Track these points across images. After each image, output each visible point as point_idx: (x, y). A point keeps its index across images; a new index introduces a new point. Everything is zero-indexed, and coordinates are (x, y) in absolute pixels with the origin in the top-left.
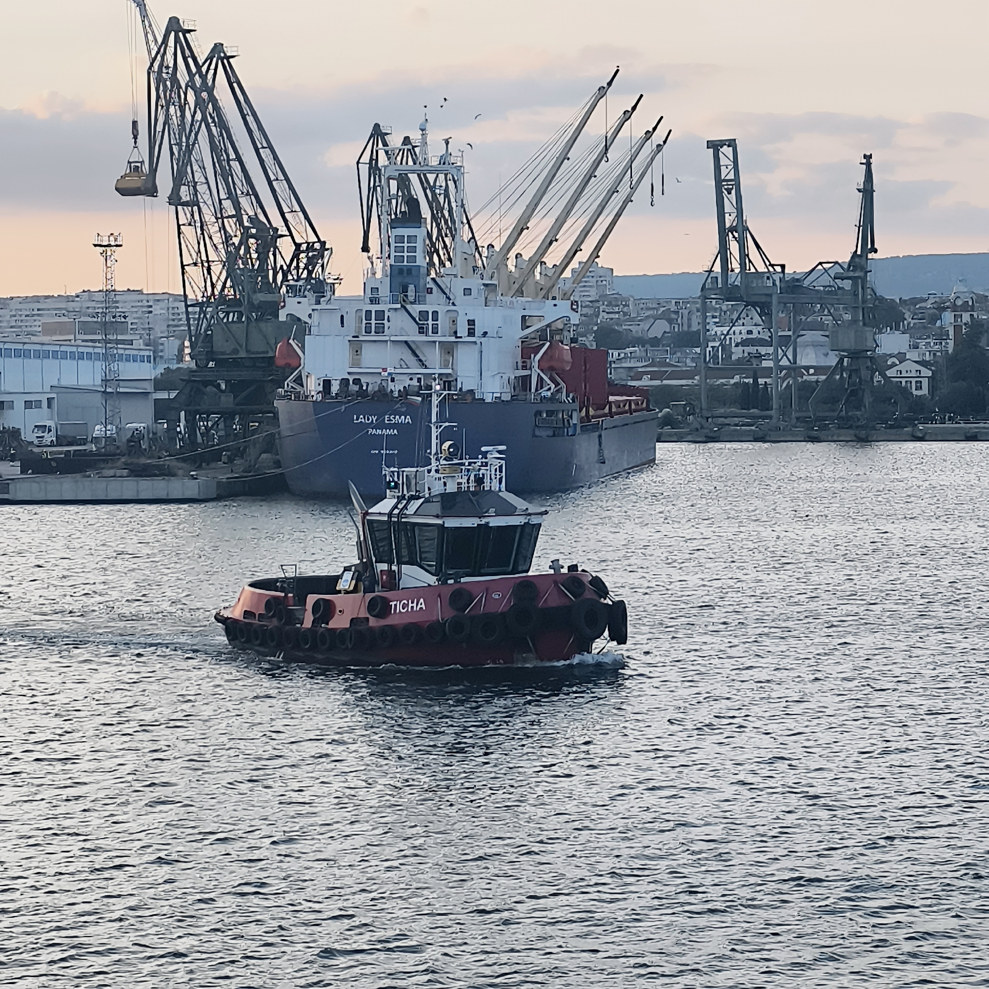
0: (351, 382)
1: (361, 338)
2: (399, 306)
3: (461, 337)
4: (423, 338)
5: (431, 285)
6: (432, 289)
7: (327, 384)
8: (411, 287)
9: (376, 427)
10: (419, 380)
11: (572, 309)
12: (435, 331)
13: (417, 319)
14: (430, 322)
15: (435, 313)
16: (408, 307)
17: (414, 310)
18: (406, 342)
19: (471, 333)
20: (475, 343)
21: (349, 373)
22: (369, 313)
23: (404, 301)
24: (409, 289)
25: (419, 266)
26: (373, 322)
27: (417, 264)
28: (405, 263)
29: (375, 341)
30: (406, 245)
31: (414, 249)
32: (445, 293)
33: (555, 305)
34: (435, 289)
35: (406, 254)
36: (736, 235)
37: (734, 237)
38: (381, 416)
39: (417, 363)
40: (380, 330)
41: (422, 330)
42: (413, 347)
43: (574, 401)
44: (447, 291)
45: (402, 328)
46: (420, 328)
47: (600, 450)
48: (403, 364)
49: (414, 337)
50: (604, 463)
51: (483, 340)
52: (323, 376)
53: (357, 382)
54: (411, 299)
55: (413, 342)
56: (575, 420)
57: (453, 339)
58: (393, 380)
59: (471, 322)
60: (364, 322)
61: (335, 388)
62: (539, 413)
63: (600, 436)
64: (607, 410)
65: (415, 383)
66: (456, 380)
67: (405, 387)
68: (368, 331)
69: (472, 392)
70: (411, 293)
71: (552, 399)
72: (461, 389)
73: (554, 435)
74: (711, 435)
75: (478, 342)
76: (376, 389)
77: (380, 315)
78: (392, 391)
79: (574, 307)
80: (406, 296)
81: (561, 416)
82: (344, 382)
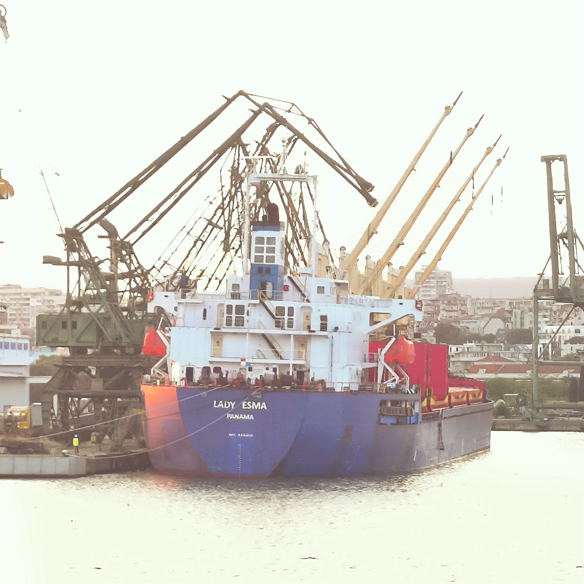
0: (212, 370)
1: (223, 330)
2: (258, 301)
3: (314, 331)
4: (279, 331)
5: (287, 283)
6: (287, 286)
7: (190, 371)
8: (269, 285)
9: (233, 412)
10: (275, 370)
11: (417, 308)
12: (290, 325)
13: (274, 314)
14: (286, 317)
15: (291, 310)
16: (267, 302)
17: (273, 305)
18: (264, 335)
19: (324, 328)
20: (326, 337)
21: (211, 362)
22: (229, 307)
23: (263, 297)
24: (268, 286)
25: (277, 266)
26: (234, 316)
27: (276, 263)
28: (264, 263)
29: (235, 333)
30: (265, 246)
31: (273, 250)
32: (300, 291)
33: (401, 304)
34: (291, 286)
35: (265, 254)
36: (566, 241)
37: (564, 243)
38: (238, 401)
39: (273, 354)
40: (240, 322)
41: (279, 324)
42: (270, 339)
43: (416, 392)
44: (302, 289)
45: (260, 322)
46: (276, 322)
47: (440, 438)
48: (260, 354)
49: (272, 330)
50: (442, 449)
51: (334, 334)
52: (186, 364)
53: (217, 370)
54: (269, 295)
55: (270, 334)
56: (417, 409)
57: (306, 333)
58: (250, 369)
59: (324, 318)
60: (226, 315)
61: (197, 375)
62: (383, 403)
63: (440, 425)
64: (446, 401)
65: (271, 372)
66: (309, 371)
67: (261, 376)
68: (229, 323)
69: (322, 382)
70: (269, 289)
71: (397, 390)
72: (313, 379)
73: (398, 423)
74: (542, 424)
75: (330, 336)
76: (235, 377)
77: (240, 309)
78: (249, 379)
79: (419, 306)
80: (265, 293)
81: (404, 406)
82: (206, 370)
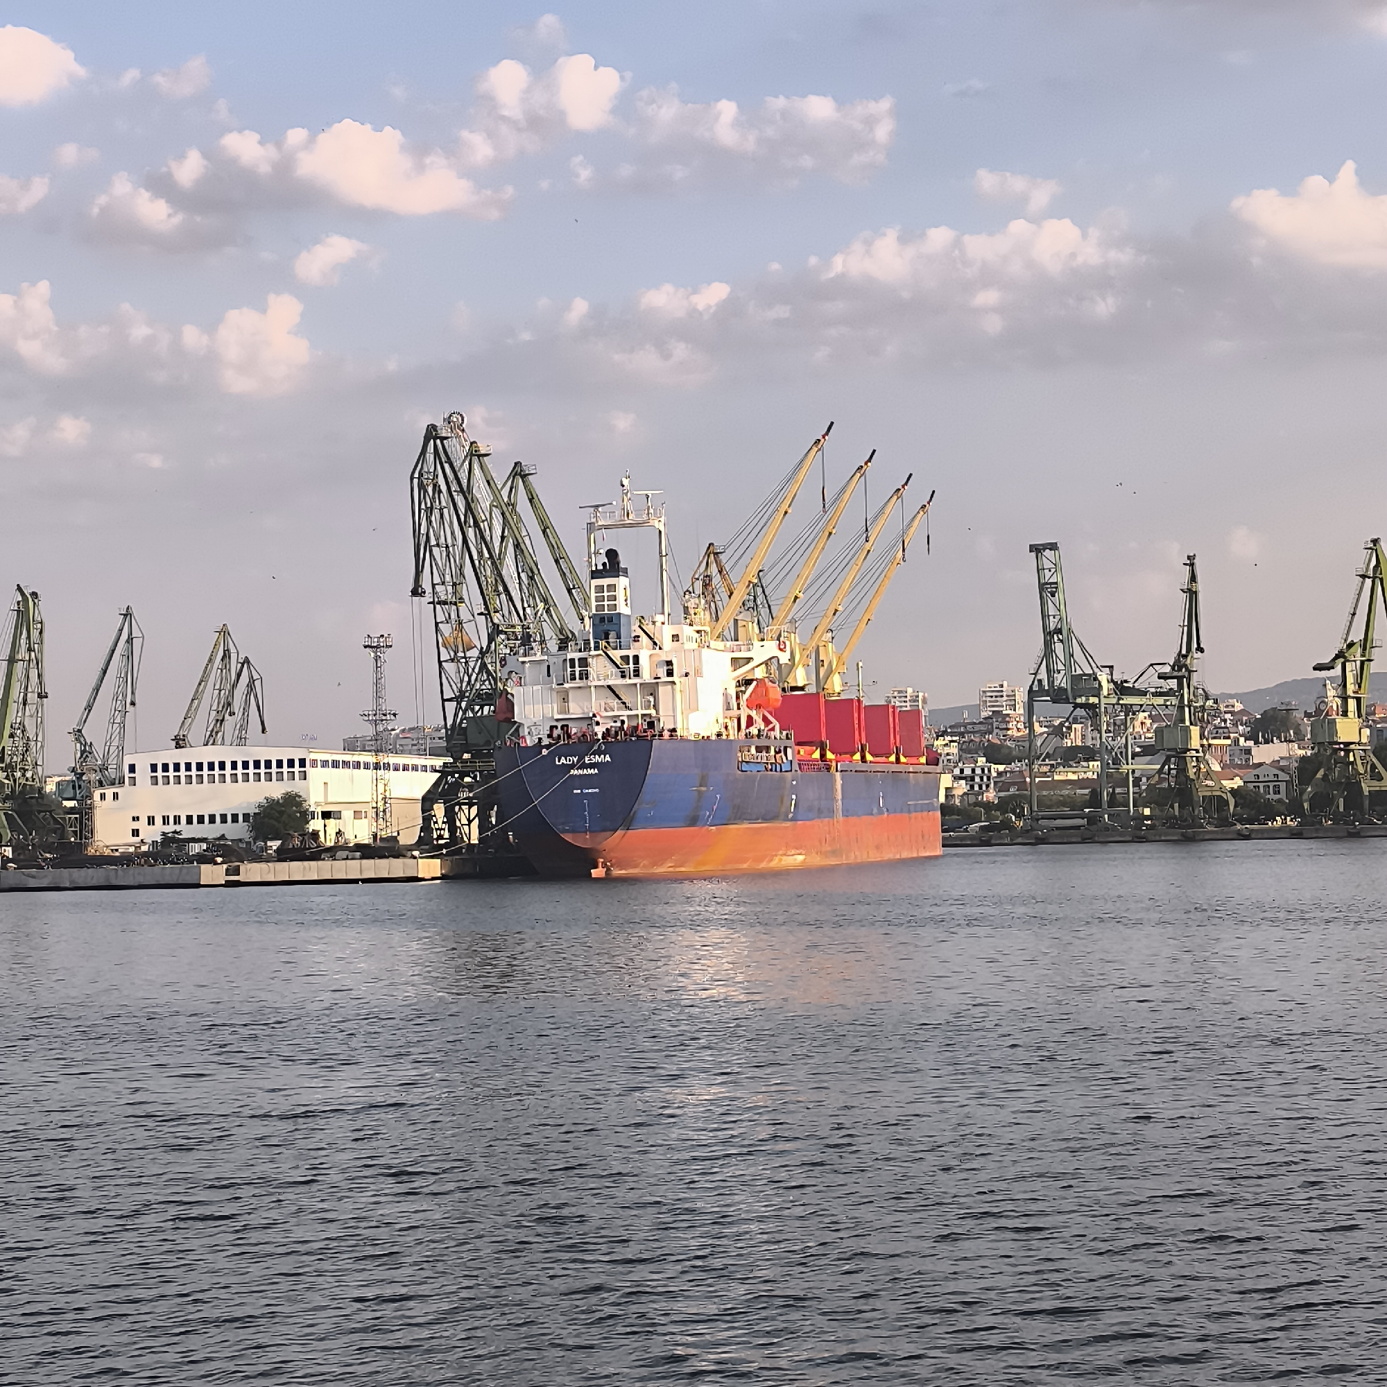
0: (559, 728)
1: (567, 685)
2: (601, 652)
3: (659, 678)
4: (625, 682)
5: (640, 632)
6: (638, 637)
8: (612, 635)
9: (577, 768)
12: (637, 673)
13: (618, 663)
14: (631, 665)
15: (636, 658)
16: (610, 652)
18: (609, 687)
19: (670, 673)
20: (673, 683)
22: (572, 661)
23: (606, 647)
25: (620, 614)
26: (577, 669)
27: (617, 611)
28: (606, 612)
29: (580, 687)
30: (606, 594)
31: (615, 598)
32: (652, 640)
33: (763, 646)
34: (642, 636)
35: (606, 603)
37: (1059, 639)
38: (582, 756)
39: (620, 706)
40: (585, 676)
41: (624, 674)
42: (617, 690)
43: (788, 738)
44: (655, 638)
45: (605, 673)
46: (621, 672)
48: (606, 707)
51: (683, 680)
53: (565, 728)
54: (613, 645)
55: (616, 685)
56: (789, 757)
57: (654, 680)
59: (669, 663)
60: (569, 669)
68: (573, 678)
70: (612, 639)
73: (766, 771)
75: (678, 682)
77: (584, 662)
79: (782, 646)
80: (608, 643)
81: (772, 752)
